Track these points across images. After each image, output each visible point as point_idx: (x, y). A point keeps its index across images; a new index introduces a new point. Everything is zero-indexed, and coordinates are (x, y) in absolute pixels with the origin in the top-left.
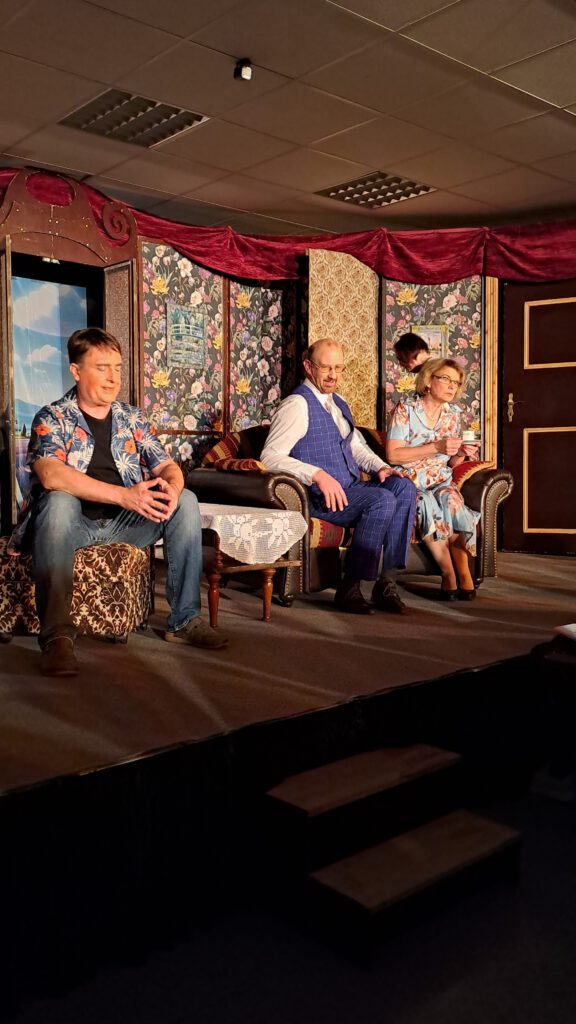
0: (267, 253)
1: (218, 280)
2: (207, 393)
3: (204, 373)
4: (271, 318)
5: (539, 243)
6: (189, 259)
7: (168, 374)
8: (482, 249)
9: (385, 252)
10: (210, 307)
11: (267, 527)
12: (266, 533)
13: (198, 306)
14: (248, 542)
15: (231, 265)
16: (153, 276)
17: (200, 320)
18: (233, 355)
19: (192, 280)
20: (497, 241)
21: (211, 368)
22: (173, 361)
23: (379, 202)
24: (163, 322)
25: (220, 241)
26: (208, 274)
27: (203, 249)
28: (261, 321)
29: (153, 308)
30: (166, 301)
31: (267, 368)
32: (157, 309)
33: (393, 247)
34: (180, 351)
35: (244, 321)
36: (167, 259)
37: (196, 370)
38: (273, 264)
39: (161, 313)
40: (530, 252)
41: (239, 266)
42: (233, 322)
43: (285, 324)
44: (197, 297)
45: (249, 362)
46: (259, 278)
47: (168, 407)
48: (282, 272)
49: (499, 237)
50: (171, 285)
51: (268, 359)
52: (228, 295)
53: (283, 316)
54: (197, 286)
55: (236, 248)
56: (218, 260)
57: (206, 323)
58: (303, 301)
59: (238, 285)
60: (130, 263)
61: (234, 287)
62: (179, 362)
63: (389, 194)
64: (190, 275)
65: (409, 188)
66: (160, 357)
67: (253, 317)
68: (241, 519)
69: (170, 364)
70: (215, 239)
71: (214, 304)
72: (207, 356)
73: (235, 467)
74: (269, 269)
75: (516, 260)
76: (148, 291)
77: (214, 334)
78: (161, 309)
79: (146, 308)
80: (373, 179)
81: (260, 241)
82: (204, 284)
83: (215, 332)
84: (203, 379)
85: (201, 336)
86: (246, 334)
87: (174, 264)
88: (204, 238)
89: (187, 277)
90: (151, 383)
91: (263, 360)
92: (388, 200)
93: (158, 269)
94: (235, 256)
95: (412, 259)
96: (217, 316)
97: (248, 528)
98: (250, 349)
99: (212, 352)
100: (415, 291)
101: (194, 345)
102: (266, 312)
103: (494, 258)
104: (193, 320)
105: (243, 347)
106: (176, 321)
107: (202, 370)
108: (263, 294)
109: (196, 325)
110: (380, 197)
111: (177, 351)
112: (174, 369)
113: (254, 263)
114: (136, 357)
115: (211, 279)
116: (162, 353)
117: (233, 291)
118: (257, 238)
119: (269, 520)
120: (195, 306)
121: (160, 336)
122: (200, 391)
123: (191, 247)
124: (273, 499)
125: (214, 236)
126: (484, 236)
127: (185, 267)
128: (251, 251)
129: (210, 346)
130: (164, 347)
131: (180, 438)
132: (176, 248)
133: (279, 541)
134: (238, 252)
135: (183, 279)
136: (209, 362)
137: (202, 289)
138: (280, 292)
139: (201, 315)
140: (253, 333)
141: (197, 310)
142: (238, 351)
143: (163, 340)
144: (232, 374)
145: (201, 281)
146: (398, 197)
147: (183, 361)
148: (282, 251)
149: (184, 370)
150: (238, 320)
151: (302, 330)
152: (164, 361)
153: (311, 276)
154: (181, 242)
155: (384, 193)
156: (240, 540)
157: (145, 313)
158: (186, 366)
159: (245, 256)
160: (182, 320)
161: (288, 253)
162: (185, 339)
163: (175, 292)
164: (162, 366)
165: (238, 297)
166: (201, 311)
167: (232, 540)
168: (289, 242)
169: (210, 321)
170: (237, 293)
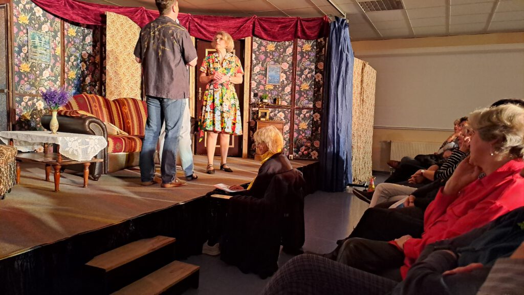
0: (84, 10)
1: (58, 21)
2: (52, 76)
3: (50, 67)
4: (87, 43)
5: (212, 24)
6: (41, 8)
7: (29, 65)
8: (188, 23)
9: (144, 18)
10: (53, 34)
11: (87, 143)
12: (87, 146)
13: (46, 32)
14: (76, 150)
15: (65, 14)
16: (19, 13)
17: (48, 39)
18: (66, 59)
19: (42, 19)
20: (194, 21)
21: (54, 64)
22: (32, 59)
24: (26, 38)
26: (52, 17)
27: (48, 4)
28: (82, 43)
29: (19, 30)
30: (28, 28)
31: (85, 67)
32: (22, 31)
33: (148, 16)
34: (36, 54)
35: (72, 43)
36: (28, 6)
37: (46, 65)
38: (88, 16)
39: (24, 34)
40: (208, 28)
41: (69, 15)
42: (66, 42)
43: (94, 46)
44: (46, 27)
45: (75, 63)
46: (80, 22)
47: (29, 82)
48: (93, 21)
49: (195, 19)
50: (30, 19)
51: (85, 62)
52: (63, 29)
53: (93, 42)
54: (45, 22)
55: (67, 6)
56: (58, 11)
57: (51, 41)
58: (104, 36)
59: (69, 24)
60: (5, 5)
61: (66, 25)
62: (36, 59)
66: (24, 57)
67: (77, 41)
68: (72, 139)
69: (30, 60)
71: (55, 32)
72: (52, 58)
73: (68, 114)
74: (85, 18)
75: (202, 30)
76: (16, 21)
78: (25, 31)
79: (15, 30)
81: (81, 4)
82: (49, 21)
83: (56, 46)
84: (49, 69)
85: (48, 47)
86: (74, 49)
87: (32, 9)
89: (40, 16)
90: (19, 69)
91: (83, 63)
93: (22, 10)
94: (67, 9)
96: (57, 38)
97: (76, 143)
98: (75, 56)
99: (55, 56)
101: (44, 52)
102: (84, 39)
103: (193, 28)
104: (43, 39)
105: (72, 55)
106: (34, 39)
107: (49, 65)
108: (82, 30)
109: (45, 41)
111: (34, 54)
112: (33, 63)
113: (78, 14)
114: (10, 55)
115: (53, 19)
116: (26, 54)
117: (66, 27)
118: (79, 2)
119: (88, 140)
120: (44, 32)
121: (24, 46)
122: (48, 75)
123: (41, 2)
124: (88, 130)
126: (189, 18)
127: (39, 11)
128: (76, 8)
129: (54, 53)
130: (26, 51)
131: (37, 98)
133: (93, 150)
134: (69, 8)
135: (37, 17)
136: (53, 61)
137: (48, 24)
138: (92, 30)
140: (77, 49)
141: (46, 34)
142: (69, 57)
143: (26, 47)
144: (66, 68)
145: (48, 20)
147: (38, 59)
148: (92, 10)
149: (38, 64)
150: (69, 42)
151: (103, 50)
152: (26, 58)
153: (107, 25)
156: (71, 150)
157: (15, 32)
158: (40, 62)
159: (73, 10)
160: (37, 38)
161: (95, 12)
162: (39, 49)
163: (33, 23)
164: (25, 61)
165: (69, 30)
166: (48, 35)
167: (67, 149)
168: (96, 6)
169: (53, 41)
170: (68, 28)
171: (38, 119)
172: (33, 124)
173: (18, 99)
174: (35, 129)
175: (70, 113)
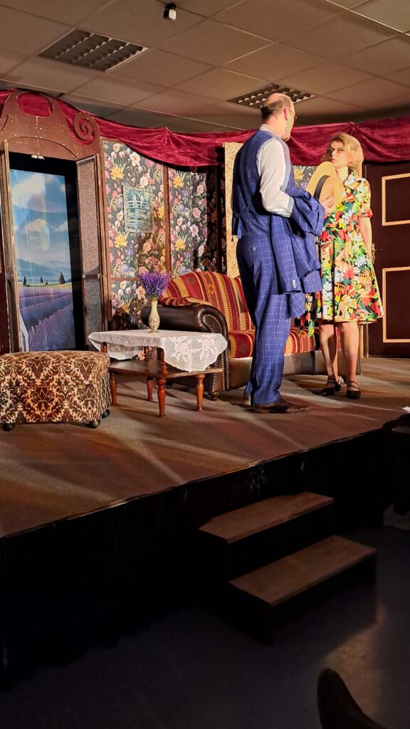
0: (194, 146)
1: (159, 167)
2: (154, 250)
3: (152, 236)
4: (199, 194)
5: (392, 133)
6: (138, 153)
7: (126, 237)
10: (154, 188)
11: (200, 346)
12: (199, 350)
13: (146, 187)
14: (186, 356)
15: (169, 156)
16: (112, 166)
17: (148, 197)
18: (172, 222)
19: (140, 168)
20: (361, 132)
21: (157, 232)
22: (129, 227)
24: (121, 200)
25: (160, 139)
26: (152, 163)
27: (147, 145)
28: (192, 196)
29: (113, 189)
30: (123, 184)
31: (197, 231)
32: (116, 190)
34: (134, 220)
35: (180, 197)
36: (122, 154)
37: (146, 234)
38: (199, 154)
39: (119, 193)
40: (385, 140)
41: (174, 156)
42: (171, 198)
43: (209, 199)
44: (145, 181)
45: (184, 227)
46: (189, 165)
47: (127, 261)
48: (206, 160)
49: (361, 129)
50: (125, 172)
51: (197, 224)
52: (167, 178)
53: (207, 192)
54: (144, 172)
55: (171, 143)
56: (158, 152)
57: (152, 199)
58: (222, 180)
59: (174, 171)
60: (94, 157)
61: (171, 172)
62: (133, 228)
64: (139, 164)
65: (295, 95)
66: (119, 225)
67: (186, 194)
68: (180, 340)
69: (126, 231)
70: (156, 137)
71: (157, 185)
72: (154, 223)
73: (174, 304)
74: (196, 158)
75: (375, 146)
76: (109, 177)
77: (158, 207)
78: (119, 190)
79: (108, 190)
80: (270, 89)
81: (189, 137)
82: (149, 171)
83: (159, 205)
84: (151, 240)
85: (149, 209)
86: (181, 207)
87: (127, 156)
88: (149, 136)
89: (137, 166)
90: (114, 244)
91: (194, 225)
93: (115, 160)
94: (171, 149)
95: (300, 148)
96: (160, 194)
97: (185, 346)
98: (184, 217)
99: (157, 220)
100: (302, 171)
101: (144, 216)
102: (195, 190)
104: (142, 198)
105: (179, 216)
106: (130, 199)
107: (150, 234)
108: (192, 176)
109: (145, 201)
111: (132, 220)
112: (130, 233)
113: (186, 154)
114: (102, 226)
115: (154, 167)
116: (121, 222)
117: (170, 175)
118: (187, 135)
119: (200, 341)
120: (143, 187)
121: (119, 210)
122: (149, 249)
123: (138, 144)
124: (201, 325)
125: (156, 135)
126: (352, 129)
127: (135, 158)
128: (183, 145)
129: (155, 216)
130: (122, 218)
131: (137, 283)
132: (128, 145)
133: (208, 355)
134: (174, 146)
135: (134, 168)
136: (155, 228)
137: (148, 174)
138: (205, 175)
139: (148, 194)
140: (186, 206)
141: (145, 190)
142: (176, 219)
143: (121, 213)
144: (172, 236)
145: (147, 168)
147: (136, 227)
148: (205, 144)
149: (137, 234)
150: (175, 197)
151: (222, 202)
152: (122, 228)
153: (226, 162)
154: (132, 140)
156: (179, 355)
157: (107, 193)
158: (139, 231)
159: (178, 149)
160: (135, 198)
161: (209, 146)
162: (137, 211)
163: (128, 177)
164: (121, 232)
165: (175, 179)
166: (148, 190)
167: (174, 355)
168: (210, 137)
169: (155, 198)
170: (173, 177)
171: (139, 313)
172: (133, 320)
173: (113, 286)
174: (135, 327)
175: (177, 301)
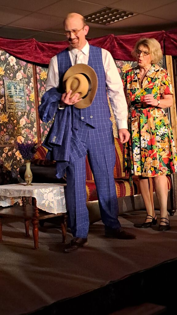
0: (54, 51)
1: (30, 66)
2: (28, 124)
3: (26, 114)
6: (14, 56)
7: (7, 115)
9: (114, 46)
10: (27, 80)
13: (20, 80)
15: (36, 58)
17: (22, 87)
19: (16, 67)
21: (29, 111)
22: (9, 109)
23: (109, 22)
24: (3, 89)
25: (29, 46)
26: (25, 63)
27: (21, 51)
30: (4, 79)
33: (118, 43)
34: (12, 103)
36: (2, 57)
37: (22, 113)
41: (40, 58)
42: (39, 86)
44: (20, 75)
47: (8, 133)
49: (170, 35)
50: (5, 70)
52: (35, 73)
54: (19, 70)
55: (38, 49)
56: (29, 56)
57: (25, 88)
59: (41, 68)
61: (38, 69)
62: (13, 109)
63: (113, 18)
64: (15, 64)
65: (123, 14)
66: (2, 108)
69: (7, 111)
70: (27, 45)
71: (29, 78)
72: (27, 105)
77: (29, 93)
78: (1, 83)
80: (105, 11)
81: (50, 45)
82: (22, 68)
84: (25, 117)
85: (23, 95)
87: (6, 59)
88: (21, 45)
92: (113, 20)
94: (38, 53)
95: (128, 49)
96: (31, 84)
97: (51, 195)
99: (30, 102)
100: (131, 65)
101: (20, 100)
104: (18, 87)
106: (9, 88)
107: (25, 112)
109: (20, 89)
110: (109, 19)
112: (10, 113)
115: (26, 65)
116: (3, 105)
117: (38, 71)
118: (48, 43)
120: (19, 80)
122: (24, 123)
123: (14, 50)
125: (26, 44)
126: (163, 35)
127: (12, 60)
128: (46, 50)
129: (28, 100)
130: (4, 102)
132: (7, 51)
134: (39, 51)
135: (11, 67)
136: (28, 108)
137: (22, 71)
139: (22, 84)
141: (20, 82)
143: (3, 98)
146: (118, 19)
149: (15, 113)
150: (42, 85)
152: (4, 109)
154: (10, 48)
155: (111, 17)
158: (16, 111)
159: (43, 53)
160: (13, 87)
162: (15, 97)
163: (8, 73)
164: (4, 112)
165: (41, 73)
168: (65, 44)
169: (27, 87)
170: (40, 72)
171: (18, 170)
172: (14, 175)
